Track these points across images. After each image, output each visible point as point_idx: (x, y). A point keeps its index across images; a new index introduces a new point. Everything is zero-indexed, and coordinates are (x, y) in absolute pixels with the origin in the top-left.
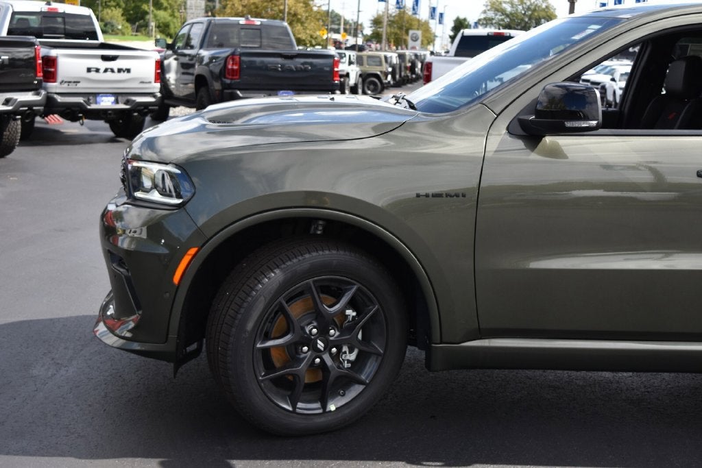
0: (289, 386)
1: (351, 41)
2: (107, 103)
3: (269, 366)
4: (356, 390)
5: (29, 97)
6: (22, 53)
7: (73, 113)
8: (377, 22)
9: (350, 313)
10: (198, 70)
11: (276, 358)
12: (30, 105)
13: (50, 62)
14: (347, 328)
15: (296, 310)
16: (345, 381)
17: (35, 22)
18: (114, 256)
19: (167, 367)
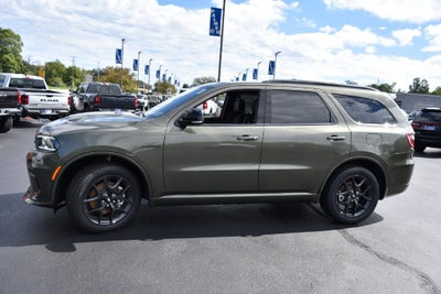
0: (97, 215)
1: (147, 91)
2: (49, 112)
3: (89, 208)
4: (122, 216)
5: (15, 110)
6: (14, 93)
7: (35, 116)
8: (156, 85)
9: (120, 188)
10: (85, 101)
11: (93, 205)
12: (16, 113)
13: (26, 97)
14: (119, 194)
15: (99, 188)
16: (118, 213)
17: (20, 82)
18: (31, 170)
19: (52, 210)
